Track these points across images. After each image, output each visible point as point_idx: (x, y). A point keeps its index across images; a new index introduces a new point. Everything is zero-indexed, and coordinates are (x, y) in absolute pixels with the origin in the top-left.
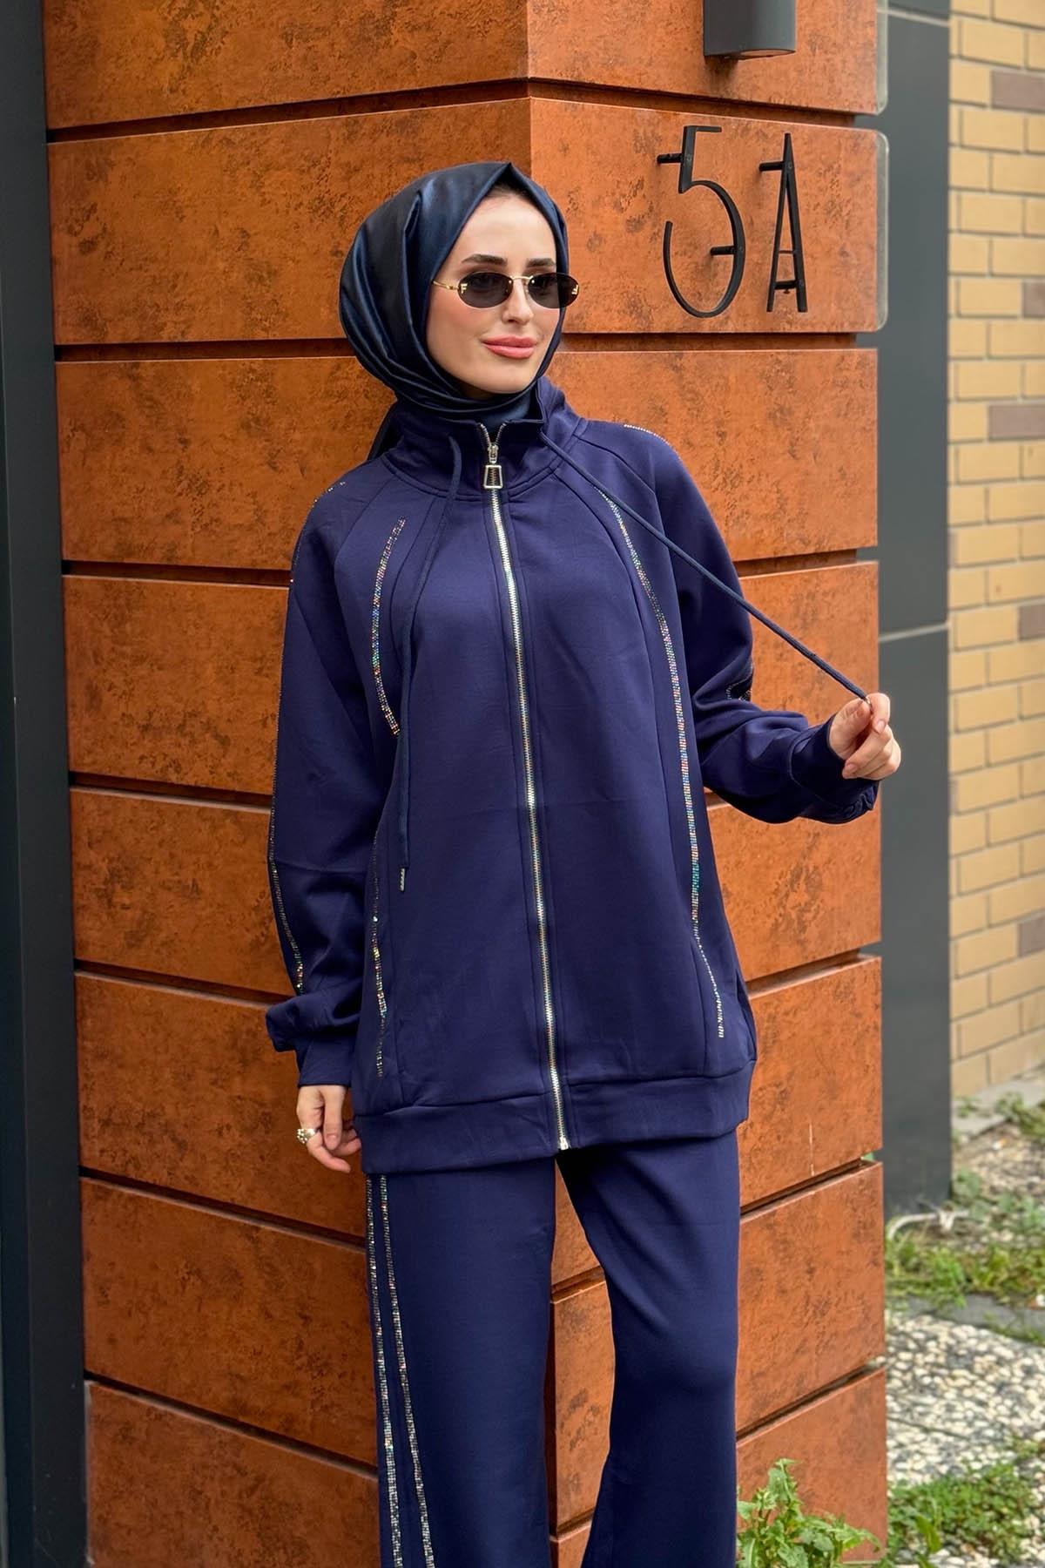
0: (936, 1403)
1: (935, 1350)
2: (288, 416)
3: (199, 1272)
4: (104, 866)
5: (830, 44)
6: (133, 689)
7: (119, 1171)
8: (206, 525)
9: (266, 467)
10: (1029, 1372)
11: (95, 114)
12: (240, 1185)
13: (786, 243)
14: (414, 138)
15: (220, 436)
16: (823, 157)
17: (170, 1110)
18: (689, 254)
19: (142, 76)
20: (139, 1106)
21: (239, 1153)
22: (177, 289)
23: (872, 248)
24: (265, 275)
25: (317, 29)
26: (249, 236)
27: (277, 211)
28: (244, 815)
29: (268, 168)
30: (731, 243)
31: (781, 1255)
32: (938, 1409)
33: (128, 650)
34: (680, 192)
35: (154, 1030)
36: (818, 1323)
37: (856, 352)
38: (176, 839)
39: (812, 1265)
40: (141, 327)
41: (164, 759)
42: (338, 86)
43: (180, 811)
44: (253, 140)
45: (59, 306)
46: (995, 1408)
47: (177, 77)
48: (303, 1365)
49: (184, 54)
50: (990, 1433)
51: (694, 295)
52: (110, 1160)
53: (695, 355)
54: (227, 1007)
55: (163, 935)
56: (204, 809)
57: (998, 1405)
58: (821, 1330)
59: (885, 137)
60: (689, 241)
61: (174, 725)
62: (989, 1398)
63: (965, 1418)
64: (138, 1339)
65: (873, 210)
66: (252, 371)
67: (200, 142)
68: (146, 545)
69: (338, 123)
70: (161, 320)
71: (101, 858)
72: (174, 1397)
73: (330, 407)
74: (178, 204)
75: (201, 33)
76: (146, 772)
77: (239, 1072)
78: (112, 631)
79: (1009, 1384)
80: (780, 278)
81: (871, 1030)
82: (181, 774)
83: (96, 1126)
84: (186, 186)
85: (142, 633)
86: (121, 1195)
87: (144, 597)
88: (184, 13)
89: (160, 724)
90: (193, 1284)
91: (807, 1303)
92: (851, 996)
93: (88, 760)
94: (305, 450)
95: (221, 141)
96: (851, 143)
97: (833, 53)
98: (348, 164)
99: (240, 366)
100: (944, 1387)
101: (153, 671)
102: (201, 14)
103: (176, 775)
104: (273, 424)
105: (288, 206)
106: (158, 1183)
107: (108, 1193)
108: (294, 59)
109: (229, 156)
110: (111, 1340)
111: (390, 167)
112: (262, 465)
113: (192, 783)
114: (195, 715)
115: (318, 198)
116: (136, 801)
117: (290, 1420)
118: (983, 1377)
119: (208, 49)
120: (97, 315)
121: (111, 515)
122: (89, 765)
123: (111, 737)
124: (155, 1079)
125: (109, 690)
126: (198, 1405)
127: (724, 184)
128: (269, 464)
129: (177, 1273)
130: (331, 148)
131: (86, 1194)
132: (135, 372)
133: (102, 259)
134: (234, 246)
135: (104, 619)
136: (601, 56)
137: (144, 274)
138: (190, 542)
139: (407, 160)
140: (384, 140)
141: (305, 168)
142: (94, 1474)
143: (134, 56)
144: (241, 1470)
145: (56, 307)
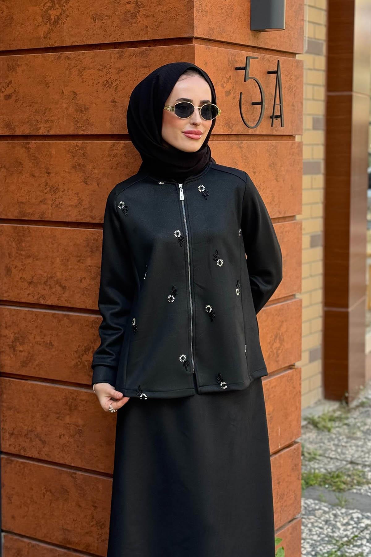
2: (92, 164)
3: (50, 491)
4: (12, 336)
6: (25, 268)
7: (17, 453)
8: (57, 205)
9: (83, 183)
10: (335, 516)
11: (11, 46)
12: (68, 457)
14: (147, 58)
15: (64, 171)
16: (287, 69)
17: (39, 429)
18: (245, 104)
19: (32, 31)
20: (26, 428)
21: (68, 444)
22: (45, 115)
24: (83, 109)
25: (107, 16)
26: (76, 94)
27: (89, 85)
28: (72, 316)
29: (85, 68)
30: (260, 101)
33: (23, 253)
34: (245, 81)
35: (33, 398)
36: (281, 502)
38: (43, 325)
39: (279, 481)
40: (30, 128)
41: (38, 295)
42: (115, 38)
43: (45, 315)
44: (78, 58)
47: (46, 32)
49: (50, 24)
52: (13, 448)
53: (246, 143)
54: (63, 389)
55: (37, 362)
56: (55, 314)
57: (327, 528)
58: (282, 505)
60: (245, 100)
61: (43, 282)
62: (323, 526)
64: (24, 517)
66: (77, 146)
67: (56, 58)
68: (31, 212)
69: (115, 52)
70: (40, 126)
71: (11, 332)
72: (39, 538)
73: (110, 161)
75: (57, 16)
76: (31, 300)
77: (68, 414)
78: (17, 246)
80: (275, 115)
82: (46, 301)
83: (7, 435)
84: (50, 74)
85: (29, 246)
86: (17, 462)
87: (30, 233)
88: (50, 8)
89: (37, 281)
90: (48, 495)
93: (6, 295)
94: (99, 177)
95: (65, 58)
96: (296, 64)
97: (291, 31)
98: (119, 68)
99: (72, 144)
101: (34, 261)
102: (57, 9)
103: (43, 301)
104: (86, 166)
105: (93, 83)
106: (33, 457)
107: (12, 461)
108: (96, 27)
109: (69, 64)
110: (13, 517)
111: (137, 69)
112: (81, 182)
113: (50, 304)
114: (52, 278)
115: (106, 80)
116: (26, 311)
117: (88, 546)
118: (319, 518)
119: (60, 22)
120: (12, 123)
121: (17, 201)
122: (6, 297)
123: (16, 286)
124: (33, 417)
125: (15, 268)
126: (49, 541)
127: (258, 78)
128: (84, 182)
129: (41, 491)
130: (112, 61)
131: (3, 462)
132: (27, 146)
133: (14, 102)
134: (70, 98)
135: (13, 241)
136: (218, 29)
137: (32, 108)
138: (50, 211)
139: (143, 67)
140: (134, 59)
141: (101, 69)
143: (29, 24)
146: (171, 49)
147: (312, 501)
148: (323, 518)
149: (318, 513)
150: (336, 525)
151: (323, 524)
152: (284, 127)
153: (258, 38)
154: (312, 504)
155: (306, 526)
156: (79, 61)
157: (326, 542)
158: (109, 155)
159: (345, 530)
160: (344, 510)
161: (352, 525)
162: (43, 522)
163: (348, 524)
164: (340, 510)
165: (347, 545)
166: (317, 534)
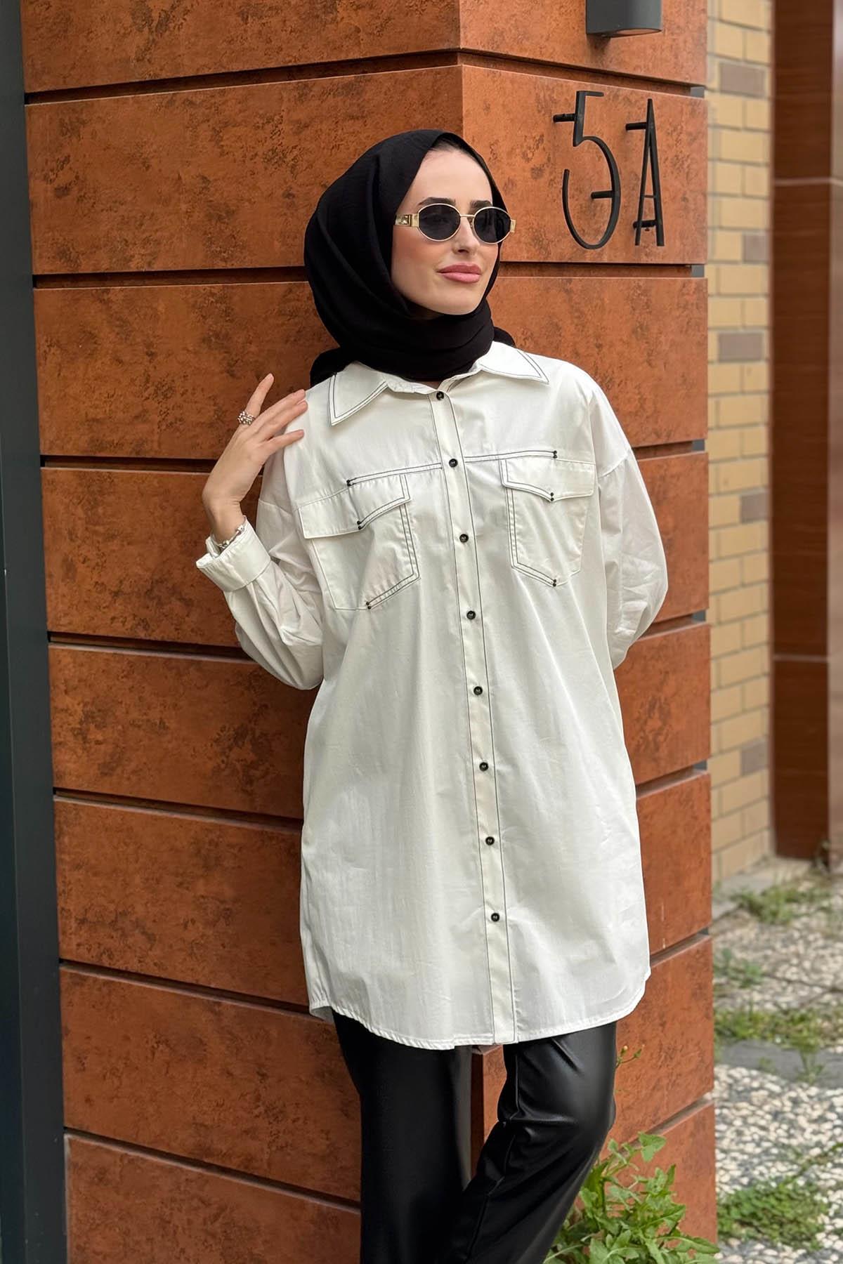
0: (728, 1129)
2: (245, 332)
3: (167, 1042)
4: (79, 710)
6: (106, 561)
7: (95, 961)
8: (171, 424)
9: (225, 374)
10: (796, 1102)
11: (68, 79)
12: (204, 968)
13: (649, 190)
14: (358, 99)
15: (184, 349)
16: (672, 120)
17: (140, 909)
18: (576, 197)
19: (111, 47)
20: (112, 907)
21: (202, 942)
22: (143, 227)
23: (704, 195)
24: (224, 215)
25: (270, 8)
26: (209, 182)
27: (235, 161)
29: (226, 124)
30: (610, 189)
31: (643, 1011)
32: (730, 1134)
33: (100, 529)
34: (574, 145)
35: (125, 844)
36: (668, 1066)
37: (693, 280)
38: (144, 684)
39: (664, 1019)
40: (111, 259)
41: (134, 619)
42: (289, 56)
43: (148, 662)
44: (213, 101)
45: (36, 242)
46: (775, 1131)
47: (142, 48)
48: (260, 1113)
49: (149, 29)
50: (775, 1151)
51: (582, 230)
52: (86, 952)
53: (580, 281)
54: (191, 823)
55: (133, 765)
56: (170, 660)
57: (777, 1129)
58: (671, 1071)
60: (576, 187)
61: (143, 591)
62: (768, 1124)
64: (111, 1099)
66: (213, 295)
67: (164, 104)
68: (115, 442)
69: (290, 86)
70: (131, 253)
71: (76, 702)
72: (145, 1145)
73: (283, 324)
74: (145, 156)
75: (165, 11)
76: (118, 630)
77: (202, 876)
78: (86, 514)
79: (783, 1112)
80: (644, 219)
82: (150, 631)
83: (74, 925)
84: (151, 140)
85: (113, 515)
86: (95, 980)
87: (114, 485)
89: (129, 590)
90: (162, 1051)
91: (661, 1050)
93: (64, 621)
94: (261, 360)
95: (184, 103)
96: (690, 108)
97: (678, 34)
98: (298, 121)
99: (202, 290)
100: (732, 1117)
101: (123, 546)
103: (145, 632)
104: (231, 338)
105: (245, 156)
106: (130, 969)
107: (85, 979)
108: (250, 33)
109: (191, 116)
110: (88, 1100)
111: (337, 123)
112: (222, 373)
113: (159, 639)
114: (162, 582)
115: (272, 150)
116: (107, 654)
117: (250, 1159)
118: (760, 1107)
119: (172, 25)
120: (71, 250)
121: (84, 415)
122: (64, 625)
123: (86, 602)
124: (126, 884)
125: (84, 562)
126: (167, 1150)
127: (604, 139)
128: (228, 371)
129: (147, 1042)
130: (283, 108)
131: (65, 982)
132: (106, 297)
133: (75, 202)
134: (195, 190)
135: (79, 503)
136: (513, 31)
137: (113, 214)
138: (156, 438)
139: (352, 118)
140: (331, 101)
141: (261, 125)
142: (73, 1211)
143: (104, 31)
144: (206, 1203)
145: (33, 243)
146: (412, 76)
147: (744, 1071)
148: (767, 1108)
149: (758, 1096)
150: (795, 1121)
151: (767, 1121)
152: (663, 245)
153: (603, 50)
154: (744, 1077)
155: (730, 1124)
156: (213, 109)
157: (773, 1158)
158: (281, 313)
159: (815, 1133)
160: (814, 1091)
161: (832, 1121)
162: (151, 1109)
163: (822, 1119)
164: (804, 1090)
165: (819, 1164)
166: (753, 1141)
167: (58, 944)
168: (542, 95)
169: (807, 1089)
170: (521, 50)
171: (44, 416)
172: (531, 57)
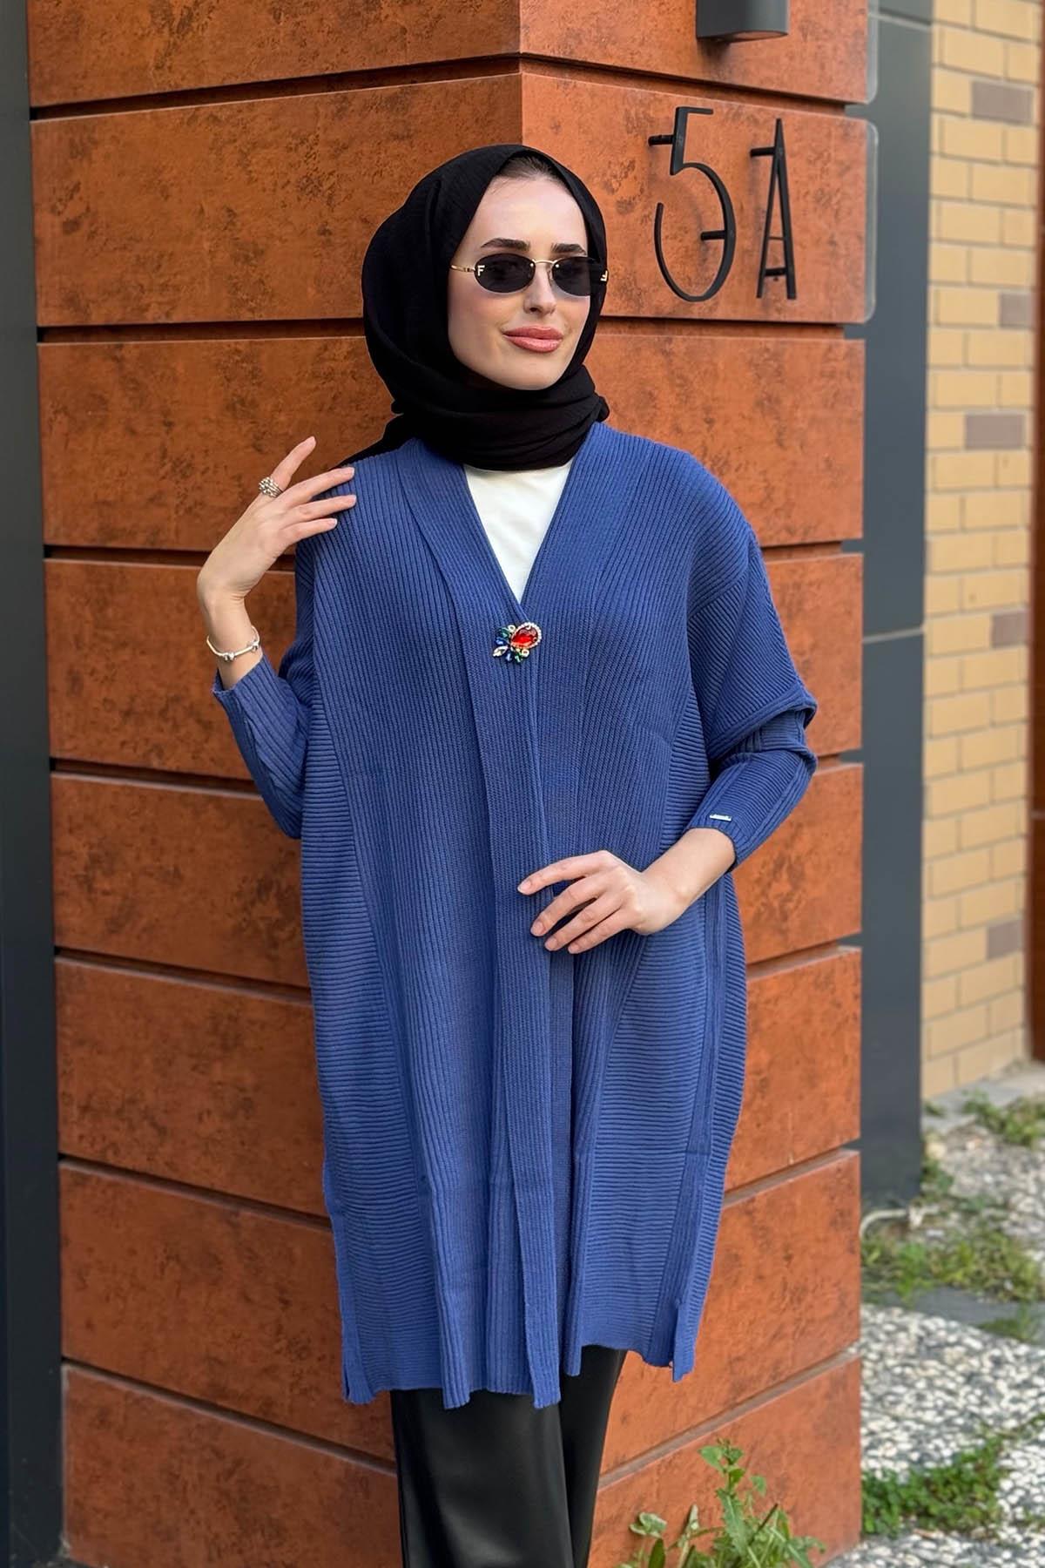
0: (907, 1392)
1: (906, 1342)
2: (274, 397)
3: (177, 1258)
4: (84, 852)
5: (821, 30)
6: (115, 674)
7: (97, 1157)
8: (190, 508)
9: (251, 450)
10: (998, 1362)
11: (79, 91)
12: (220, 1170)
13: (777, 229)
14: (404, 114)
15: (205, 418)
16: (814, 145)
17: (149, 1095)
18: (680, 238)
19: (127, 52)
20: (118, 1092)
21: (219, 1138)
22: (161, 270)
23: (859, 238)
24: (252, 255)
25: (306, 4)
26: (235, 215)
27: (264, 190)
28: (227, 800)
29: (254, 145)
30: (721, 227)
31: (760, 1242)
32: (909, 1399)
33: (110, 634)
34: (672, 173)
35: (134, 1016)
36: (794, 1309)
37: (843, 343)
38: (158, 823)
39: (790, 1252)
41: (146, 744)
42: (326, 62)
43: (162, 796)
44: (240, 117)
45: (41, 286)
46: (965, 1397)
47: (163, 53)
48: (282, 1348)
49: (171, 30)
50: (960, 1421)
51: (683, 280)
52: (89, 1145)
53: (684, 340)
54: (207, 993)
55: (144, 921)
56: (186, 795)
57: (967, 1394)
58: (797, 1316)
59: (874, 129)
60: (679, 225)
61: (156, 710)
62: (958, 1388)
63: (935, 1407)
64: (116, 1324)
65: (862, 200)
66: (238, 352)
67: (186, 120)
68: (129, 529)
69: (327, 99)
70: (146, 301)
71: (81, 843)
72: (154, 1381)
73: (317, 388)
74: (164, 183)
75: (188, 8)
76: (128, 757)
77: (219, 1058)
78: (95, 616)
79: (978, 1374)
80: (769, 266)
81: (851, 1021)
82: (164, 759)
83: (75, 1112)
84: (170, 164)
85: (124, 618)
86: (99, 1180)
87: (126, 582)
89: (142, 709)
90: (172, 1269)
91: (785, 1290)
92: (831, 986)
93: (69, 745)
94: (291, 432)
95: (208, 119)
96: (841, 131)
97: (825, 40)
98: (336, 142)
99: (225, 347)
100: (915, 1377)
101: (135, 655)
103: (158, 760)
104: (257, 406)
105: (276, 184)
106: (137, 1169)
107: (86, 1178)
108: (282, 35)
109: (216, 135)
110: (89, 1325)
111: (379, 143)
112: (247, 447)
113: (174, 769)
114: (178, 700)
115: (306, 176)
116: (118, 787)
117: (269, 1403)
118: (953, 1367)
119: (195, 25)
120: (81, 296)
121: (93, 498)
122: (70, 751)
123: (93, 723)
124: (135, 1065)
125: (92, 673)
126: (176, 1389)
127: (715, 167)
128: (254, 446)
129: (156, 1258)
130: (319, 125)
131: (65, 1181)
133: (85, 239)
134: (220, 225)
135: (86, 604)
136: (594, 33)
137: (128, 254)
138: (173, 525)
139: (396, 137)
140: (373, 116)
141: (293, 146)
142: (71, 1458)
143: (120, 32)
144: (219, 1454)
145: (38, 289)
147: (941, 1322)
148: (960, 1368)
149: (951, 1354)
150: (993, 1385)
151: (958, 1383)
152: (797, 299)
153: (720, 56)
157: (954, 1428)
159: (1014, 1401)
160: (1023, 1349)
161: (1037, 1387)
162: (160, 1339)
163: (1027, 1384)
164: (1012, 1348)
165: (1012, 1439)
167: (57, 1134)
168: (633, 113)
169: (1016, 1347)
170: (605, 55)
171: (49, 497)
172: (619, 64)
